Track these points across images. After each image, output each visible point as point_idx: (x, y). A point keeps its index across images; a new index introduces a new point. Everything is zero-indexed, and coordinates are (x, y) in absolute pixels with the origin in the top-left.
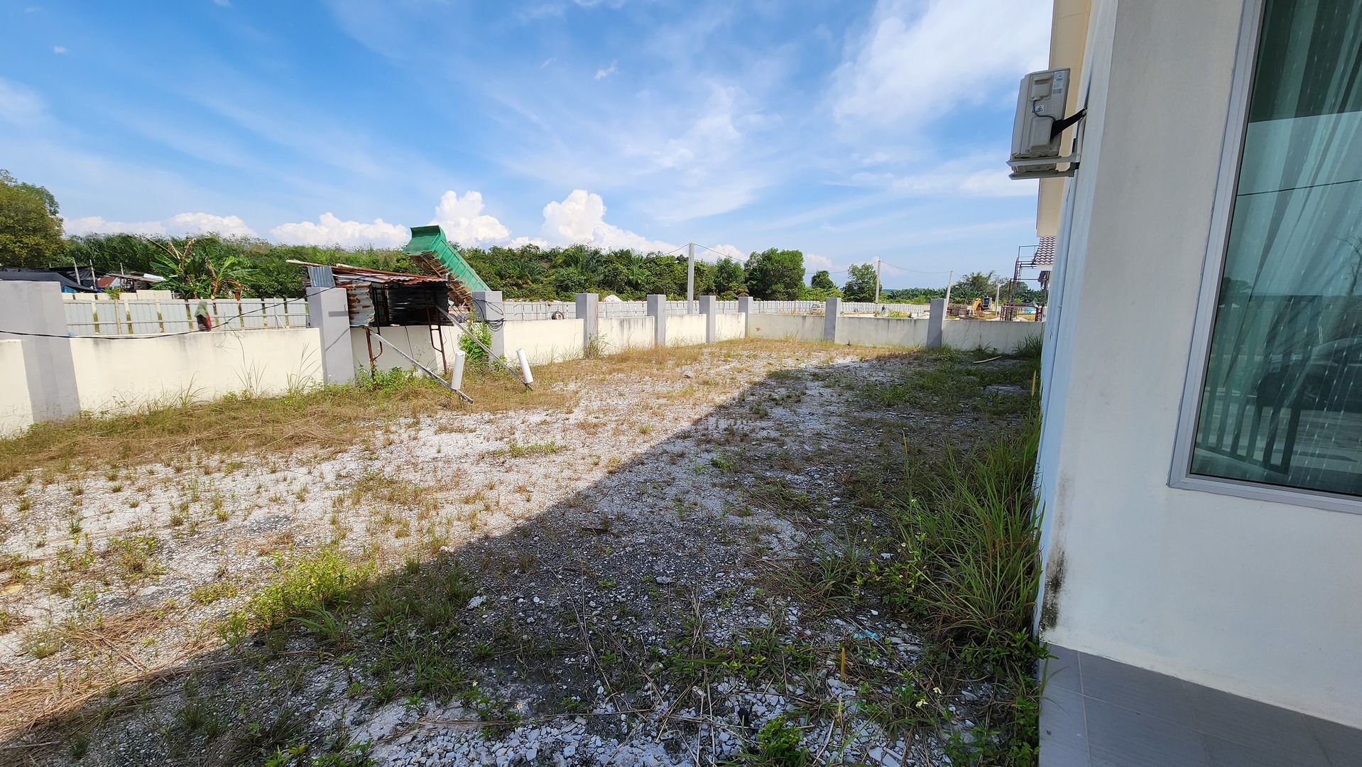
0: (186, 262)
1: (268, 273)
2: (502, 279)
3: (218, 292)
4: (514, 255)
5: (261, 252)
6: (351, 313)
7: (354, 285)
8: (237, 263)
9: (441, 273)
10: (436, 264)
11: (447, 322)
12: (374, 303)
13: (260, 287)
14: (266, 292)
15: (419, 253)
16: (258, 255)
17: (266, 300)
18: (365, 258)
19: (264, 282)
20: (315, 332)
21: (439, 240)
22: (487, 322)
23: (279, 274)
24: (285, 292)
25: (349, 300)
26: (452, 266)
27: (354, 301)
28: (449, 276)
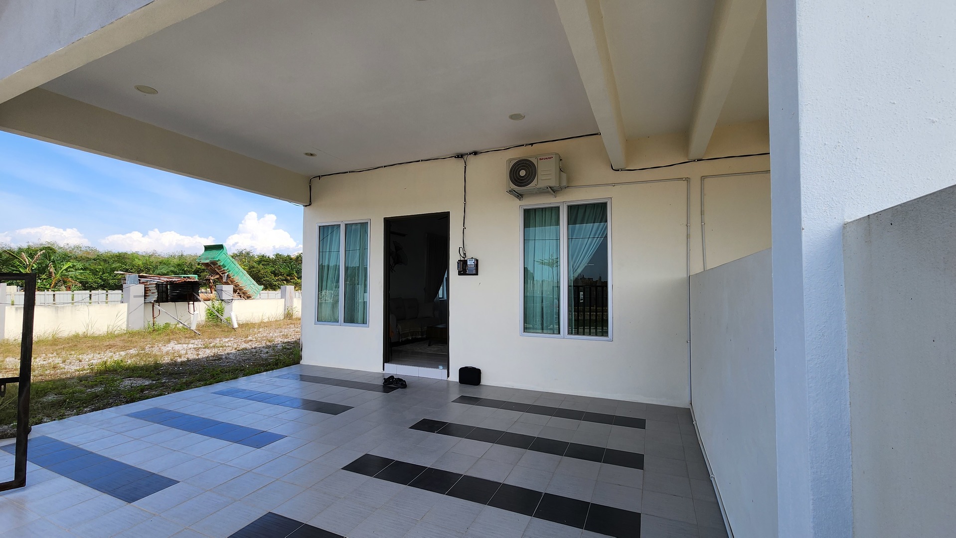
0: (33, 267)
1: (94, 272)
2: (275, 276)
3: (54, 287)
4: (291, 259)
5: (90, 256)
6: (145, 296)
7: (148, 283)
8: (72, 266)
9: (222, 274)
10: (219, 268)
11: (198, 300)
12: (158, 292)
13: (87, 283)
14: (91, 287)
15: (207, 261)
16: (88, 259)
17: (93, 292)
18: (176, 261)
19: (91, 279)
20: (125, 305)
21: (222, 253)
22: (222, 300)
23: (103, 273)
24: (106, 286)
25: (145, 290)
26: (230, 269)
27: (148, 290)
28: (228, 275)
